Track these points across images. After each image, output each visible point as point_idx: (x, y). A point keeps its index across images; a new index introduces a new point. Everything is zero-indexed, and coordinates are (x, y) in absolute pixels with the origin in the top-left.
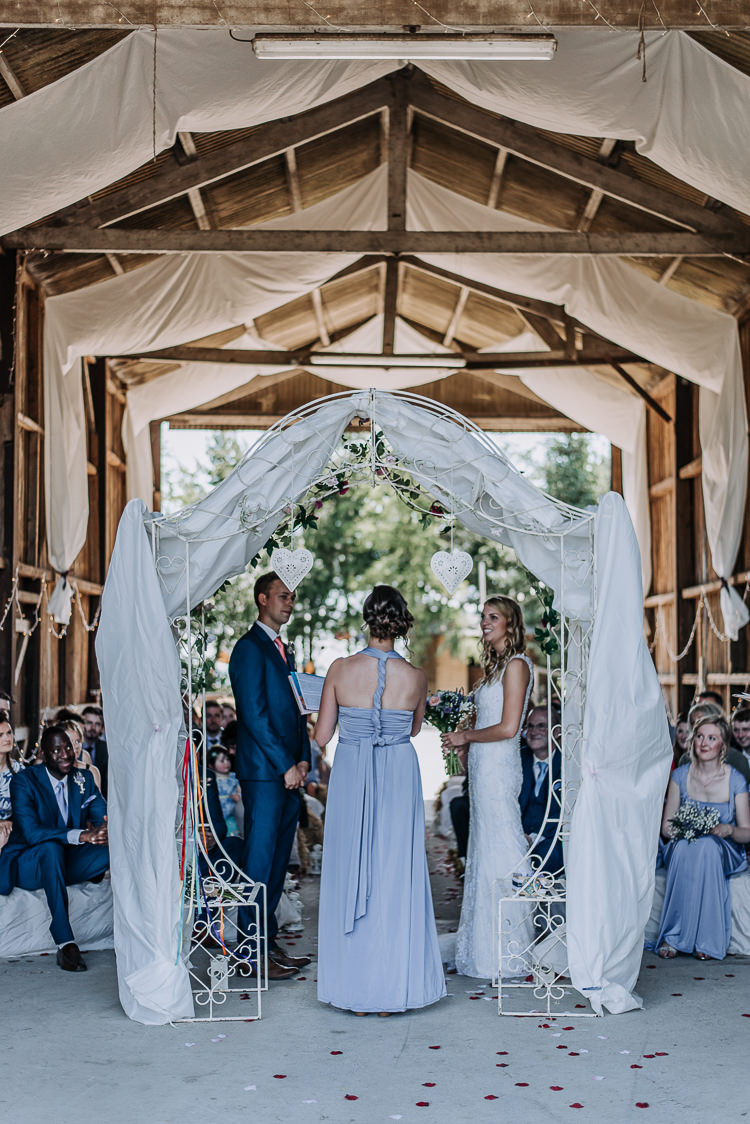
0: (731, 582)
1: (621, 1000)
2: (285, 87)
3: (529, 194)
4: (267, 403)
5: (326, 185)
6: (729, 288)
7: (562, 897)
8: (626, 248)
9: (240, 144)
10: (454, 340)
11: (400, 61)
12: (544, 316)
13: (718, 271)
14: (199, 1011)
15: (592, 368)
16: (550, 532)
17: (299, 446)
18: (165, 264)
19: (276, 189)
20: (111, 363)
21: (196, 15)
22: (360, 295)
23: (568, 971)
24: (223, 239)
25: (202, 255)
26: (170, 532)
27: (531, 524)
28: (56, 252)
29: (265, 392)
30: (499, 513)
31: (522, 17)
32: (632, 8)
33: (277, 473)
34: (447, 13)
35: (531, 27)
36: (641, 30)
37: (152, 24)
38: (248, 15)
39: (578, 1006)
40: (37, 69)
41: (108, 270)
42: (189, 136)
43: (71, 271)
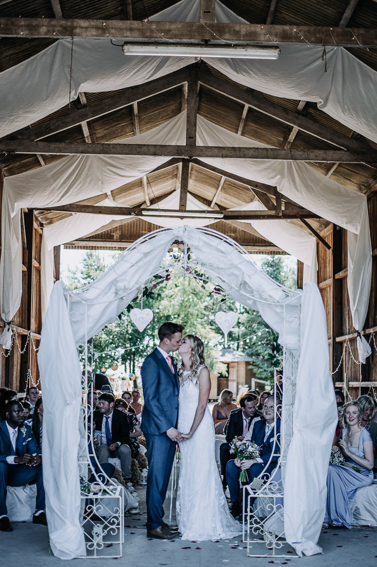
0: (362, 333)
1: (311, 549)
2: (136, 70)
3: (259, 128)
4: (116, 235)
5: (152, 121)
6: (363, 180)
7: (282, 495)
8: (311, 157)
9: (109, 99)
10: (216, 204)
11: (196, 58)
12: (265, 192)
13: (356, 171)
14: (89, 553)
15: (289, 220)
16: (278, 302)
17: (146, 255)
18: (67, 161)
19: (128, 123)
20: (36, 212)
21: (94, 32)
22: (167, 180)
23: (284, 534)
24: (99, 148)
25: (87, 156)
26: (77, 299)
27: (268, 298)
28: (11, 153)
29: (116, 229)
30: (252, 292)
31: (263, 37)
32: (320, 34)
33: (134, 269)
34: (224, 34)
35: (267, 43)
36: (324, 46)
37: (71, 36)
38: (121, 32)
39: (289, 552)
40: (7, 58)
41: (37, 163)
42: (83, 94)
43: (18, 164)
